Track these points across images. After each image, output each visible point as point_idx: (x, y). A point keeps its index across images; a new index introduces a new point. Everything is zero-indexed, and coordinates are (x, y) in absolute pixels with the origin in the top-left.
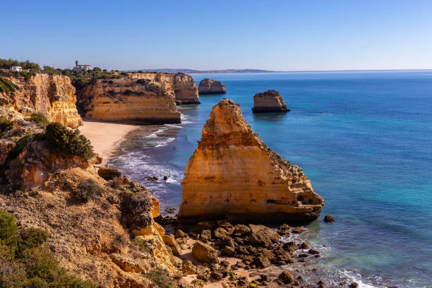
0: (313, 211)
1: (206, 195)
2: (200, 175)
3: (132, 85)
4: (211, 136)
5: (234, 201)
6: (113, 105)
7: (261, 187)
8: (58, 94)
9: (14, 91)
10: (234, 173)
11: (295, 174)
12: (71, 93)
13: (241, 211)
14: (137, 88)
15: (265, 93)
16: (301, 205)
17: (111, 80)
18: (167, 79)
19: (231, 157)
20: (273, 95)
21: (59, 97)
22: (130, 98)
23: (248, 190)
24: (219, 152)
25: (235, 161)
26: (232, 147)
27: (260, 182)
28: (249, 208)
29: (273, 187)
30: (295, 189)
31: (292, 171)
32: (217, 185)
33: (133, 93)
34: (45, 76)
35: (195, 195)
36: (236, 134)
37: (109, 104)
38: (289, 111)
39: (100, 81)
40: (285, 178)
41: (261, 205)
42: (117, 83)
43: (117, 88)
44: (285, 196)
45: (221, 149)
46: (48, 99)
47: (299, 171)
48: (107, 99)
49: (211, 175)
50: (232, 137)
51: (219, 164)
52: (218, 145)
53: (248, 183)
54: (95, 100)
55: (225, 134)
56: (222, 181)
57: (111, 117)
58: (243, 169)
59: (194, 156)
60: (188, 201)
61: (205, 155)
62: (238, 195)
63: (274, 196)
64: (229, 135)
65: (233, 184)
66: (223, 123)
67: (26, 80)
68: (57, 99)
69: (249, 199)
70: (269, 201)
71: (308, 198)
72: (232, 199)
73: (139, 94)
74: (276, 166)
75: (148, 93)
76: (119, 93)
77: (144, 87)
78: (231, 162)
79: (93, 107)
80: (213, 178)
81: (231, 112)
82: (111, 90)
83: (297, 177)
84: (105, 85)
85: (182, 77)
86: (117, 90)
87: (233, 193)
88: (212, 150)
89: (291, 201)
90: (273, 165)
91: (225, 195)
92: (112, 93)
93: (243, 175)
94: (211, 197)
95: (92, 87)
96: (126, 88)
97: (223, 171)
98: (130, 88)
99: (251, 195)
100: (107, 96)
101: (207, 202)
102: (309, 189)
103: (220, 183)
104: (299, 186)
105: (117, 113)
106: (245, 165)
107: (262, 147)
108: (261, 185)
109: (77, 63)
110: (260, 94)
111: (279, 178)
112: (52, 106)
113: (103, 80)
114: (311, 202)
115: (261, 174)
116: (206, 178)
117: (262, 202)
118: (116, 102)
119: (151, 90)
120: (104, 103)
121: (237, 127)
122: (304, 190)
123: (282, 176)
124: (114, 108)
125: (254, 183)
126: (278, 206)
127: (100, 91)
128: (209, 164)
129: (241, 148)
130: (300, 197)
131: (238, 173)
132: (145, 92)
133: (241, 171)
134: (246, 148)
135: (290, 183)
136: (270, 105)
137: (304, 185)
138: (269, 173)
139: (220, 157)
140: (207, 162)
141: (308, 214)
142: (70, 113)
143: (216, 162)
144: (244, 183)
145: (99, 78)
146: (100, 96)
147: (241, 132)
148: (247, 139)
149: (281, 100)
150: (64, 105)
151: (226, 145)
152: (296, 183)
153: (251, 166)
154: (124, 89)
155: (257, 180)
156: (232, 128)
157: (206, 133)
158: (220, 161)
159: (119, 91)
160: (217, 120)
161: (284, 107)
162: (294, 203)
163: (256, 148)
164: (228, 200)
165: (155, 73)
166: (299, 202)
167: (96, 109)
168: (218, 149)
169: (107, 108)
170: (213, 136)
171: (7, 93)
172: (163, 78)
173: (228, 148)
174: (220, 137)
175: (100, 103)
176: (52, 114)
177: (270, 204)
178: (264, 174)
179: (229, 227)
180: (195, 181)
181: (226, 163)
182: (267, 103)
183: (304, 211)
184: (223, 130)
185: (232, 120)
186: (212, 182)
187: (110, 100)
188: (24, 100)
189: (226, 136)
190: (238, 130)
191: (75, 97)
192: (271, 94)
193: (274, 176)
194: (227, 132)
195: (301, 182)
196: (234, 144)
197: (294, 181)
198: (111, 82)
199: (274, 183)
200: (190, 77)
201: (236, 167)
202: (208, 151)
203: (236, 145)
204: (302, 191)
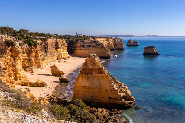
0: (129, 104)
1: (83, 94)
2: (80, 85)
3: (91, 43)
4: (85, 69)
5: (95, 97)
7: (106, 92)
8: (59, 46)
9: (37, 46)
10: (95, 85)
11: (122, 87)
12: (65, 46)
13: (98, 101)
14: (93, 44)
15: (149, 47)
16: (124, 101)
18: (111, 40)
19: (93, 78)
20: (152, 48)
21: (59, 47)
22: (90, 48)
23: (101, 93)
24: (88, 76)
25: (95, 80)
26: (94, 74)
27: (106, 90)
28: (101, 100)
29: (110, 92)
30: (121, 94)
31: (120, 86)
32: (87, 90)
33: (92, 46)
34: (54, 39)
35: (78, 93)
36: (96, 69)
38: (159, 55)
39: (79, 41)
40: (116, 89)
41: (106, 100)
42: (85, 42)
44: (116, 97)
45: (89, 75)
46: (54, 48)
47: (124, 86)
48: (81, 48)
49: (85, 86)
50: (94, 70)
51: (88, 81)
52: (88, 73)
53: (101, 90)
54: (77, 49)
55: (91, 69)
56: (89, 88)
57: (82, 55)
58: (99, 84)
59: (78, 77)
60: (76, 96)
61: (82, 77)
62: (97, 94)
63: (112, 96)
65: (94, 89)
66: (90, 64)
67: (45, 41)
68: (58, 48)
69: (101, 97)
70: (110, 98)
71: (127, 98)
72: (94, 96)
73: (94, 47)
74: (113, 83)
76: (86, 46)
77: (96, 44)
78: (93, 80)
79: (76, 51)
80: (85, 87)
81: (94, 60)
83: (123, 89)
84: (81, 43)
85: (117, 39)
86: (85, 45)
87: (94, 94)
88: (85, 75)
89: (119, 98)
90: (111, 83)
91: (91, 94)
92: (83, 46)
93: (99, 86)
94: (85, 94)
95: (77, 43)
97: (89, 84)
98: (90, 44)
99: (102, 95)
100: (82, 47)
101: (83, 97)
102: (128, 94)
104: (123, 92)
105: (85, 54)
106: (100, 82)
107: (107, 75)
109: (77, 33)
110: (147, 47)
111: (113, 89)
112: (56, 51)
114: (129, 100)
116: (83, 87)
117: (106, 98)
118: (85, 50)
119: (99, 45)
120: (80, 50)
122: (126, 94)
123: (115, 88)
124: (84, 52)
125: (103, 90)
126: (114, 100)
127: (79, 45)
128: (84, 81)
129: (98, 75)
130: (124, 98)
131: (97, 85)
132: (96, 46)
133: (98, 85)
134: (100, 75)
135: (119, 91)
137: (126, 92)
138: (109, 86)
139: (88, 78)
140: (83, 80)
141: (127, 105)
142: (64, 53)
143: (86, 80)
144: (99, 90)
145: (79, 40)
146: (79, 47)
148: (100, 71)
149: (156, 50)
150: (61, 51)
151: (91, 73)
152: (122, 91)
153: (103, 83)
154: (88, 44)
155: (105, 89)
156: (94, 66)
157: (83, 68)
158: (88, 80)
160: (88, 62)
161: (157, 53)
162: (121, 100)
163: (104, 75)
164: (92, 96)
165: (106, 37)
166: (123, 100)
167: (77, 52)
168: (87, 75)
169: (82, 51)
170: (86, 69)
171: (34, 46)
172: (109, 40)
173: (92, 74)
174: (89, 70)
175: (78, 50)
176: (56, 54)
177: (110, 99)
178: (107, 87)
179: (88, 108)
180: (78, 88)
181: (91, 81)
182: (150, 51)
183: (125, 103)
184: (90, 67)
185: (94, 63)
188: (40, 49)
189: (92, 69)
190: (97, 67)
191: (67, 47)
192: (151, 47)
193: (111, 88)
194: (92, 68)
195: (125, 91)
196: (95, 73)
197: (121, 90)
198: (83, 42)
199: (111, 91)
200: (120, 39)
201: (95, 82)
202: (83, 76)
203: (96, 73)
204: (125, 95)
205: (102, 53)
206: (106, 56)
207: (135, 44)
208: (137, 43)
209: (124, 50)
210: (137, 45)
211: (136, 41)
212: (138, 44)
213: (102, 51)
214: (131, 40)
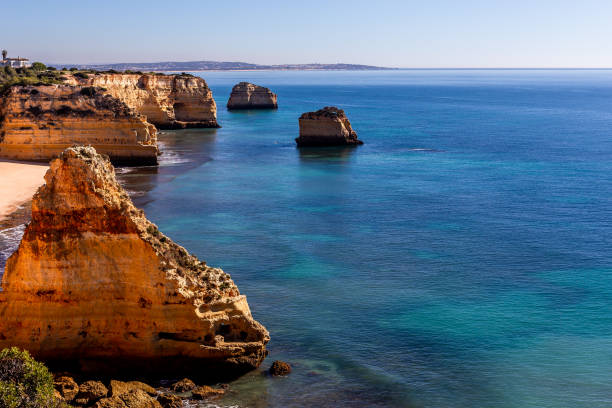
0: (246, 354)
1: (41, 324)
2: (27, 288)
3: (72, 97)
4: (48, 214)
5: (97, 335)
6: (38, 132)
7: (145, 310)
10: (93, 284)
11: (214, 286)
13: (109, 354)
14: (81, 103)
15: (320, 113)
16: (221, 343)
17: (36, 88)
18: (161, 84)
19: (85, 253)
20: (332, 116)
22: (68, 121)
23: (121, 314)
24: (61, 245)
25: (95, 261)
26: (89, 235)
27: (142, 300)
28: (123, 347)
29: (164, 310)
30: (210, 313)
31: (206, 279)
32: (59, 305)
33: (74, 111)
35: (20, 323)
36: (96, 211)
37: (30, 131)
38: (361, 143)
39: (16, 90)
40: (189, 294)
41: (146, 342)
42: (46, 94)
43: (44, 103)
44: (189, 327)
45: (66, 240)
47: (221, 279)
48: (27, 122)
49: (47, 287)
50: (88, 216)
51: (60, 268)
52: (61, 233)
53: (121, 302)
54: (8, 124)
55: (75, 212)
56: (69, 298)
57: (32, 153)
58: (111, 276)
59: (17, 252)
60: (7, 334)
61: (35, 250)
62: (103, 323)
63: (170, 326)
64: (83, 213)
65: (93, 302)
66: (70, 192)
69: (123, 331)
70: (163, 335)
71: (235, 329)
72: (91, 331)
73: (83, 114)
74: (172, 272)
75: (101, 112)
76: (47, 111)
77: (93, 101)
78: (86, 263)
79: (3, 134)
80: (52, 292)
81: (85, 171)
82: (34, 105)
83: (216, 292)
84: (24, 96)
85: (187, 81)
86: (46, 106)
87: (92, 320)
88: (48, 240)
89: (203, 334)
90: (164, 269)
91: (77, 323)
92: (36, 112)
93: (112, 286)
94: (49, 327)
95: (5, 101)
96: (61, 103)
97: (69, 280)
98: (68, 103)
99: (127, 324)
100: (28, 116)
101: (42, 338)
102: (240, 313)
103: (66, 301)
104: (218, 307)
105: (45, 147)
106: (116, 269)
107: (146, 236)
108: (144, 306)
109: (4, 54)
110: (311, 114)
111: (176, 294)
113: (21, 87)
114: (243, 337)
115: (144, 286)
116: (39, 293)
117: (147, 336)
118: (44, 128)
119: (107, 108)
120: (22, 128)
121: (97, 199)
122: (230, 314)
123: (181, 291)
124: (39, 137)
125: (132, 302)
126: (178, 344)
127: (15, 106)
128: (43, 267)
129: (105, 238)
130: (224, 329)
131: (103, 284)
132: (95, 110)
133: (107, 280)
134: (115, 237)
135: (199, 303)
136: (326, 133)
137: (231, 305)
138: (156, 286)
139: (62, 254)
140: (39, 264)
141: (234, 360)
143: (54, 263)
144: (115, 302)
145: (16, 85)
146: (16, 116)
147: (105, 207)
148: (117, 222)
149: (347, 124)
151: (75, 231)
152: (212, 303)
153: (127, 272)
154: (58, 104)
155: (137, 297)
156: (86, 198)
157: (36, 209)
158: (63, 262)
159: (48, 108)
160: (60, 185)
161: (352, 136)
162: (209, 340)
163: (134, 237)
164: (84, 334)
165: (139, 73)
166: (218, 338)
167: (8, 138)
168: (59, 239)
169: (27, 137)
170: (52, 216)
172: (152, 83)
173: (80, 236)
174: (67, 216)
175: (14, 128)
177: (162, 340)
178: (148, 286)
179: (67, 387)
180: (19, 299)
181: (77, 266)
182: (321, 129)
183: (225, 354)
184: (71, 203)
185: (85, 186)
186: (50, 299)
187: (33, 124)
189: (77, 215)
190: (100, 205)
192: (329, 114)
193: (164, 290)
194: (80, 207)
195: (224, 300)
196: (92, 231)
197: (207, 299)
198: (35, 92)
199: (167, 303)
200: (200, 80)
201: (95, 271)
202: (40, 244)
203: (97, 231)
204: (226, 317)
205: (122, 141)
206: (142, 153)
207: (263, 101)
208: (270, 95)
209: (218, 127)
210: (272, 107)
211: (267, 90)
212: (274, 100)
213: (123, 133)
214: (244, 85)
